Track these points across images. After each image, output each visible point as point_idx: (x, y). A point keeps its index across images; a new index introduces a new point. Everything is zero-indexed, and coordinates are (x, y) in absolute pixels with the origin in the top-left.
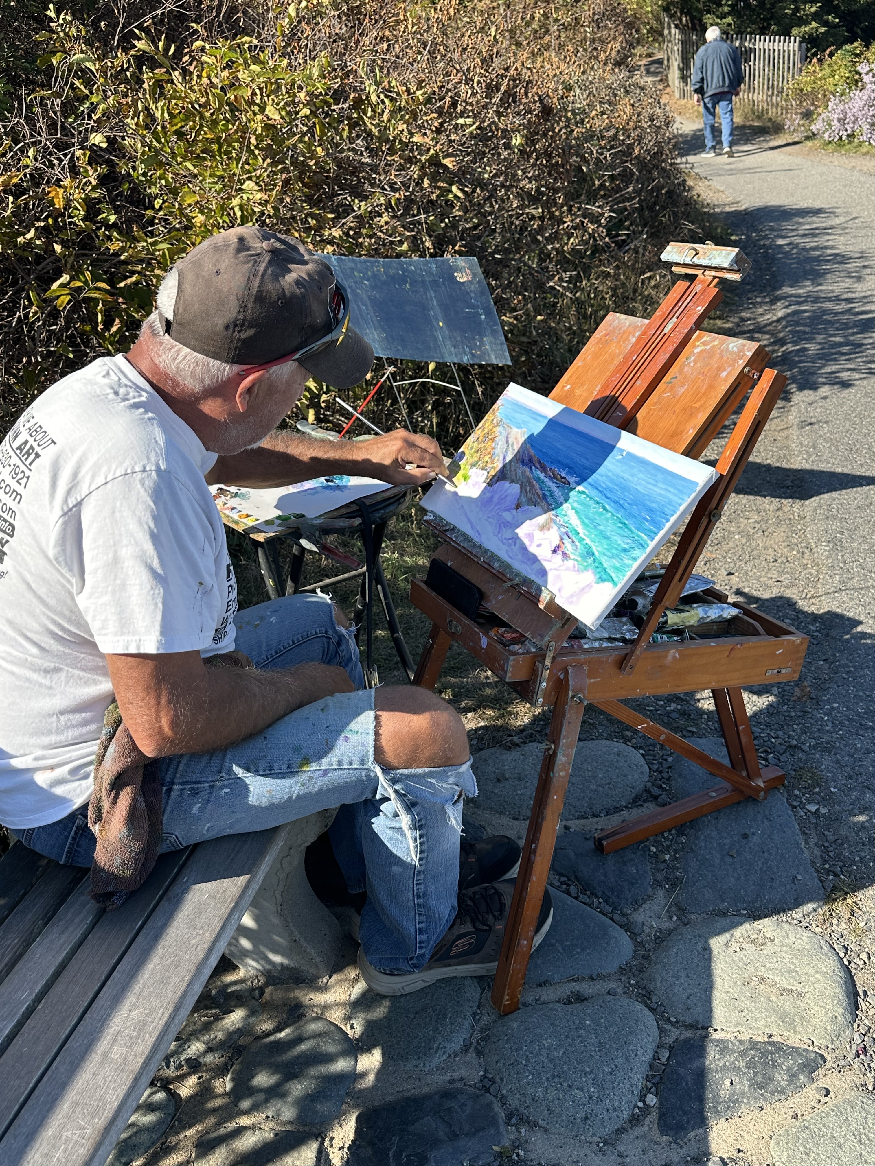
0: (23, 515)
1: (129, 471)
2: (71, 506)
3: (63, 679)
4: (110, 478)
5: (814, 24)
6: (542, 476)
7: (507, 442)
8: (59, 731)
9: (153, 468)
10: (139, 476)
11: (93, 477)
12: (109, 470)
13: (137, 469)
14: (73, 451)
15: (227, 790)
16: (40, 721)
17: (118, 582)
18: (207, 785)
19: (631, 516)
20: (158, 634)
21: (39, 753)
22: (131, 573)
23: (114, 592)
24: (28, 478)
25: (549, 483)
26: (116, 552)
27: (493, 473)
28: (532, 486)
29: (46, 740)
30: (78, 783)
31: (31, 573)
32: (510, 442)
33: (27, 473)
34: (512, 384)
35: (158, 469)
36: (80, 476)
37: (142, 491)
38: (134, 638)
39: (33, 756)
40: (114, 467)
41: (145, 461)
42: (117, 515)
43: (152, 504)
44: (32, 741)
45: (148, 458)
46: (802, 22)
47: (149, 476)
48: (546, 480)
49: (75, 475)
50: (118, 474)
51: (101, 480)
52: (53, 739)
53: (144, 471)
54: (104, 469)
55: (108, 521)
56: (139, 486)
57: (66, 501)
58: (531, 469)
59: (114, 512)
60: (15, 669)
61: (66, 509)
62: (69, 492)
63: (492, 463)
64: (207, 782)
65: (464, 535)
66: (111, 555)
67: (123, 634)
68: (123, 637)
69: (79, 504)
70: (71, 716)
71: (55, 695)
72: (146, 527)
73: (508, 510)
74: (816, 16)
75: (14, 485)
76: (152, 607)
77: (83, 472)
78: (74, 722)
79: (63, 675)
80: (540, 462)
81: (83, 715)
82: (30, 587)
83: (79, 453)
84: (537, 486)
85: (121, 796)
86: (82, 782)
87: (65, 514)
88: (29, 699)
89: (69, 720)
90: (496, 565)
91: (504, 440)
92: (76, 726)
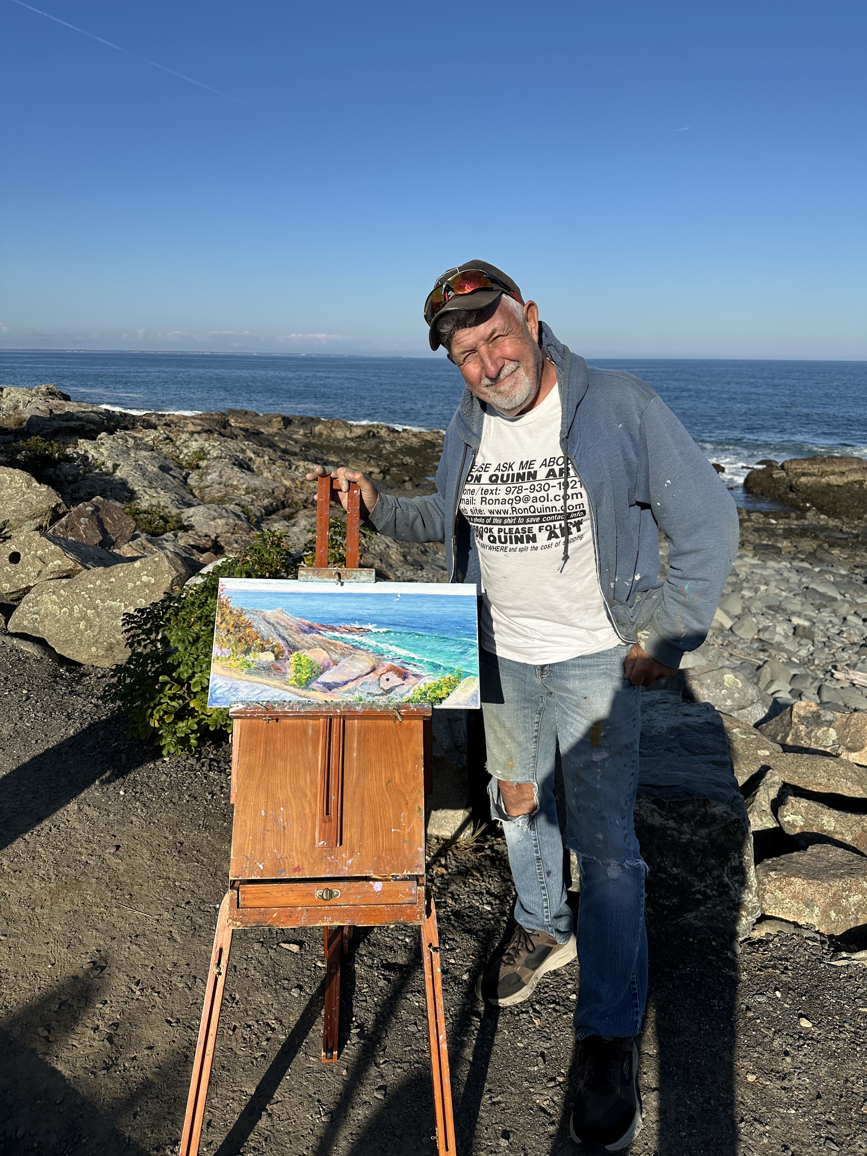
7: (269, 623)
19: (443, 632)
28: (335, 645)
63: (268, 643)
84: (341, 643)
91: (264, 622)
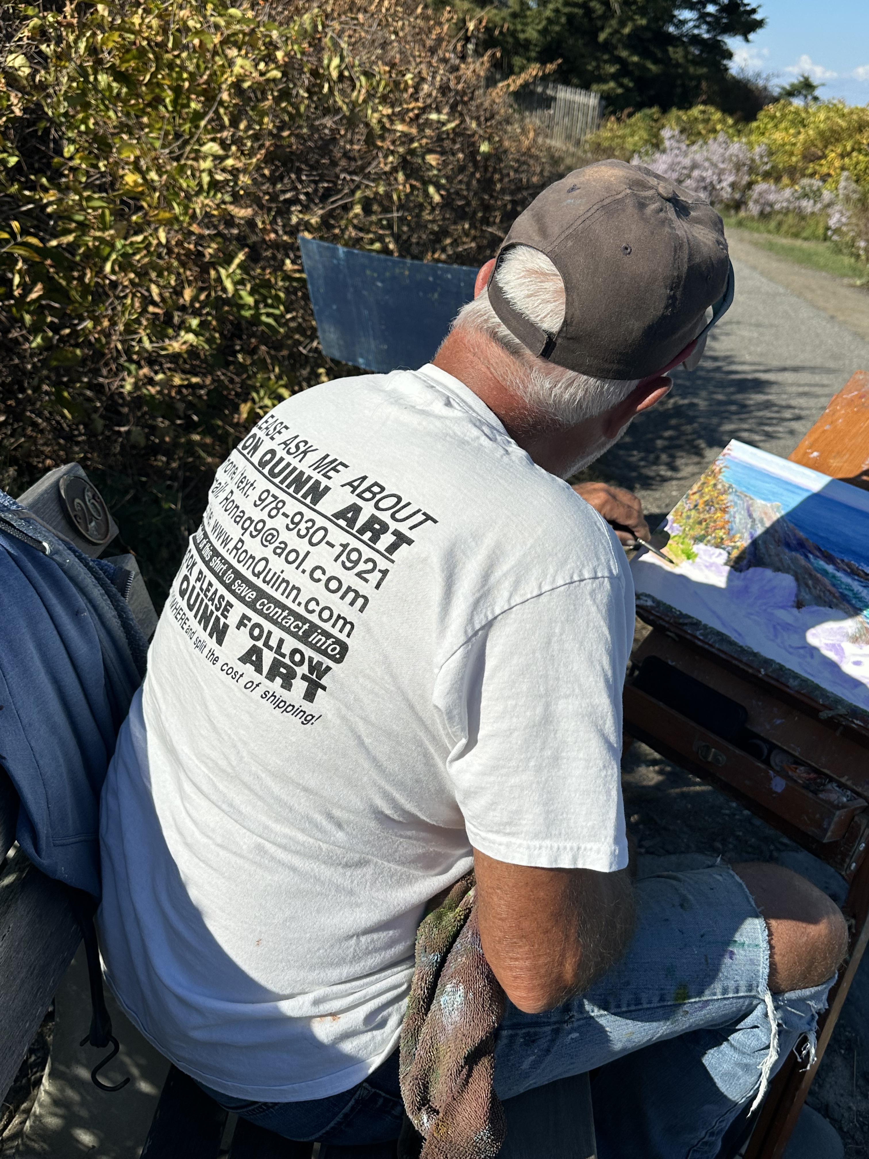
0: (369, 630)
1: (576, 578)
2: (477, 627)
3: (368, 877)
4: (546, 588)
5: (612, 84)
6: (830, 568)
7: (750, 516)
8: (356, 958)
9: (606, 574)
10: (588, 586)
11: (517, 584)
12: (544, 574)
13: (587, 575)
14: (477, 537)
15: (575, 1035)
16: (332, 946)
17: (548, 753)
18: (549, 1028)
20: (610, 840)
21: (320, 992)
22: (570, 740)
23: (539, 769)
24: (385, 573)
25: (847, 580)
26: (547, 705)
27: (735, 553)
28: (816, 581)
29: (335, 974)
30: (369, 1034)
31: (366, 720)
32: (755, 515)
33: (382, 564)
34: (733, 442)
35: (611, 577)
36: (492, 580)
37: (594, 609)
38: (568, 845)
39: (310, 997)
40: (551, 570)
41: (596, 563)
42: (555, 646)
43: (606, 632)
44: (313, 975)
45: (598, 559)
46: (602, 79)
47: (601, 584)
48: (839, 574)
49: (486, 577)
50: (560, 582)
51: (530, 589)
52: (346, 971)
53: (595, 578)
54: (536, 572)
55: (538, 655)
56: (589, 602)
57: (471, 620)
58: (807, 557)
59: (549, 643)
60: (296, 861)
61: (470, 633)
62: (476, 605)
63: (732, 539)
64: (548, 1024)
65: (719, 634)
66: (539, 710)
67: (548, 836)
68: (548, 843)
69: (489, 625)
70: (375, 936)
71: (358, 905)
72: (598, 668)
73: (783, 607)
74: (614, 77)
75: (349, 579)
76: (603, 798)
77: (498, 573)
78: (378, 945)
79: (369, 870)
80: (820, 550)
81: (391, 933)
82: (361, 743)
83: (489, 541)
84: (827, 582)
85: (475, 1074)
86: (375, 1033)
87: (469, 640)
88: (318, 911)
89: (372, 941)
90: (792, 683)
91: (744, 513)
92: (376, 950)
